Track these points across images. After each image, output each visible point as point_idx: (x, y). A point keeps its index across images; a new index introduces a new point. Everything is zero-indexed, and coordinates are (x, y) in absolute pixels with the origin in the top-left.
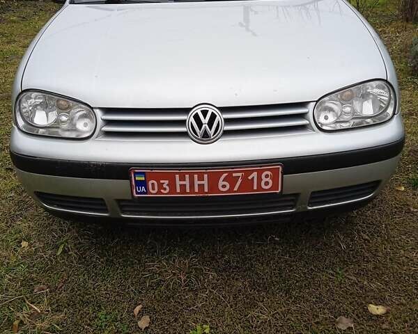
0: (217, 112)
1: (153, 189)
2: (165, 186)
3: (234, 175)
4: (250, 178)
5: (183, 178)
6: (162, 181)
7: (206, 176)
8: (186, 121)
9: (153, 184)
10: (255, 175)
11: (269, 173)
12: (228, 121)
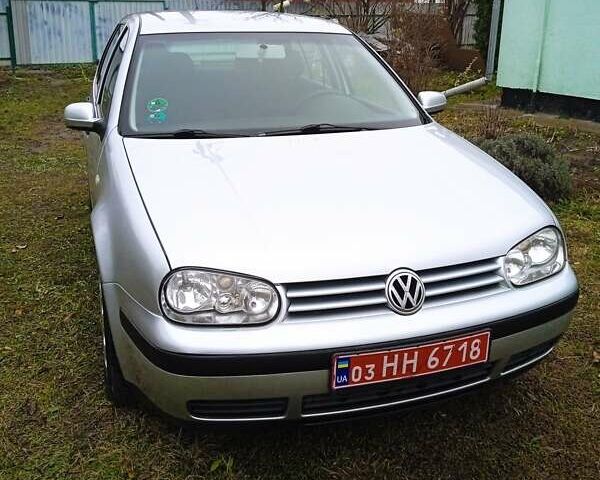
0: (416, 277)
1: (356, 377)
2: (370, 371)
3: (446, 348)
4: (460, 349)
5: (391, 359)
6: (367, 366)
7: (416, 353)
8: (384, 290)
9: (357, 371)
10: (465, 344)
11: (478, 341)
12: (428, 286)
